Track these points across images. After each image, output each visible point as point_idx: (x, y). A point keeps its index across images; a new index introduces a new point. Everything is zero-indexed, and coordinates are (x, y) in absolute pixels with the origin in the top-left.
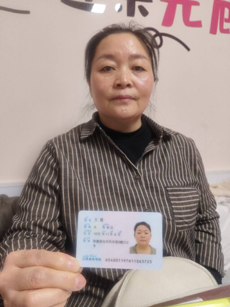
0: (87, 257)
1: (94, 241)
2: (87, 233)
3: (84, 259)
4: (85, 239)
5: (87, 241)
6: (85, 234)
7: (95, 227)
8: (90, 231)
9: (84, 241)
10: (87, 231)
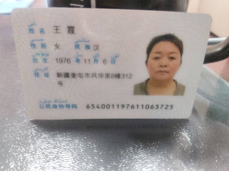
0: (47, 103)
1: (59, 75)
2: (40, 59)
3: (41, 107)
4: (38, 71)
5: (42, 74)
6: (35, 60)
7: (57, 46)
8: (47, 55)
9: (37, 74)
10: (38, 54)
